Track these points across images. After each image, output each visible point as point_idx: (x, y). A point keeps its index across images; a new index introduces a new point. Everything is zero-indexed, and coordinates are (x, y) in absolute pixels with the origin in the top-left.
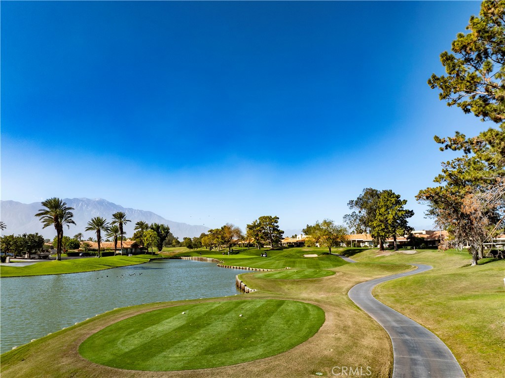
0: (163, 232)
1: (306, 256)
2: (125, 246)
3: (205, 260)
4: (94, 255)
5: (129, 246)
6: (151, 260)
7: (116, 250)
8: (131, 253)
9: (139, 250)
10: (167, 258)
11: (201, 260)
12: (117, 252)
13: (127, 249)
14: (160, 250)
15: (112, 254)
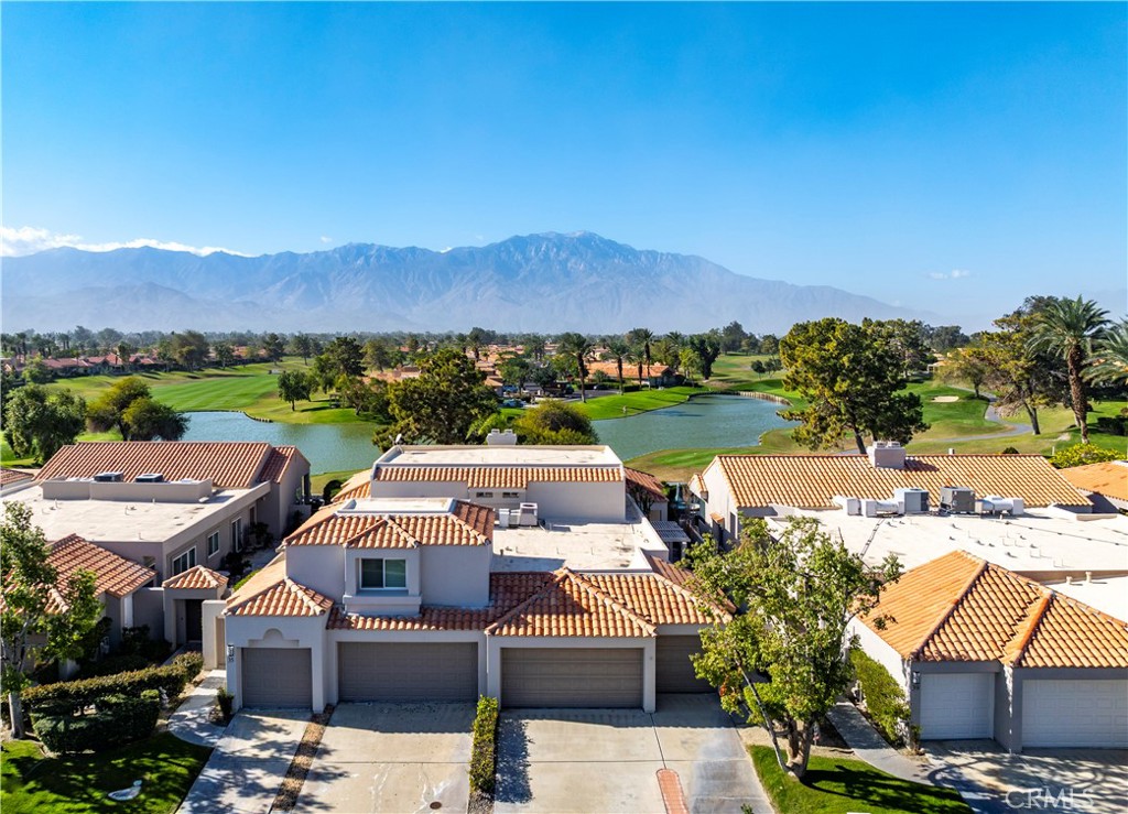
0: (709, 350)
1: (940, 399)
2: (653, 374)
3: (773, 400)
4: (611, 388)
5: (659, 374)
6: (691, 396)
7: (641, 379)
8: (663, 385)
9: (673, 380)
10: (716, 393)
11: (767, 398)
12: (643, 383)
13: (656, 378)
14: (707, 378)
15: (636, 389)
